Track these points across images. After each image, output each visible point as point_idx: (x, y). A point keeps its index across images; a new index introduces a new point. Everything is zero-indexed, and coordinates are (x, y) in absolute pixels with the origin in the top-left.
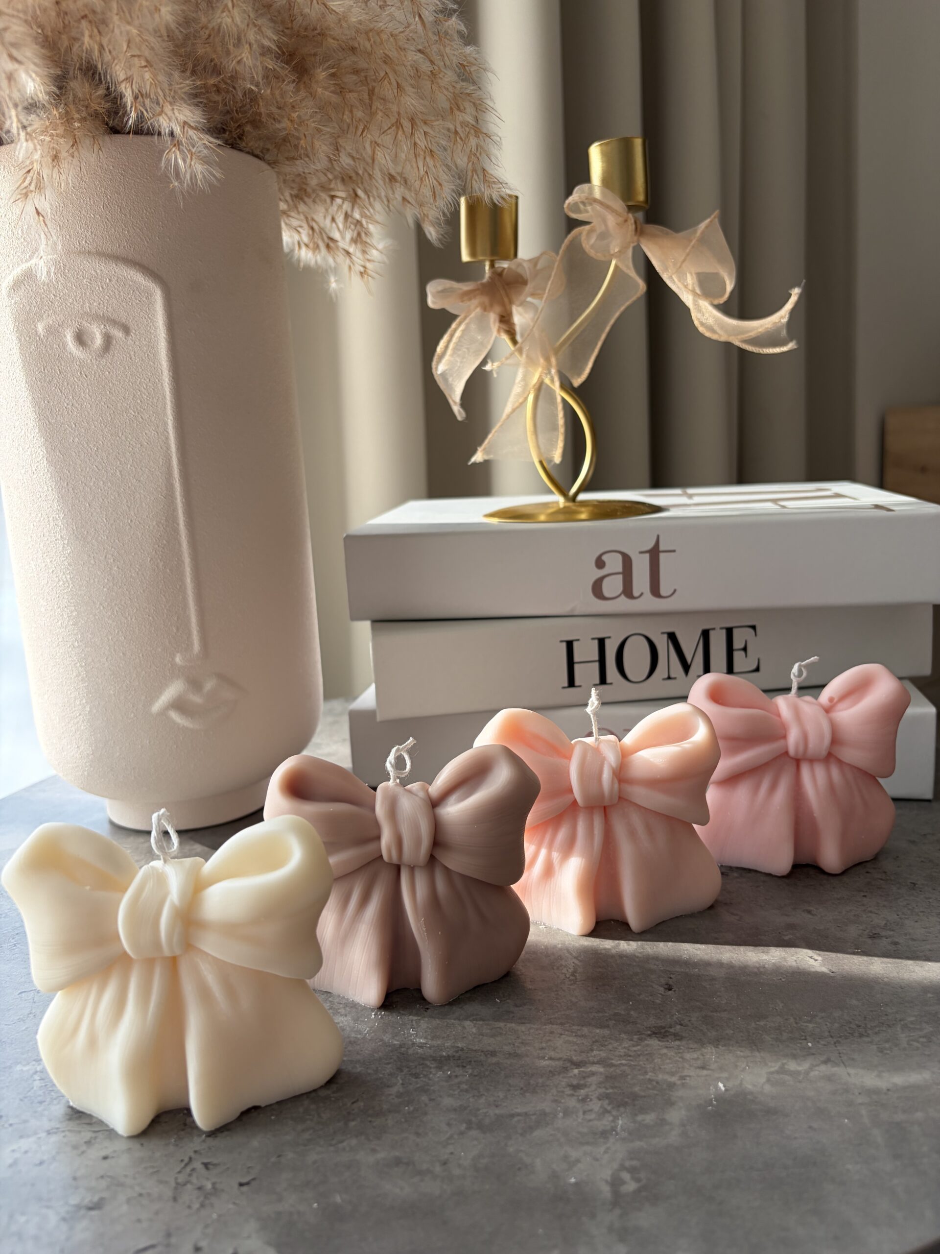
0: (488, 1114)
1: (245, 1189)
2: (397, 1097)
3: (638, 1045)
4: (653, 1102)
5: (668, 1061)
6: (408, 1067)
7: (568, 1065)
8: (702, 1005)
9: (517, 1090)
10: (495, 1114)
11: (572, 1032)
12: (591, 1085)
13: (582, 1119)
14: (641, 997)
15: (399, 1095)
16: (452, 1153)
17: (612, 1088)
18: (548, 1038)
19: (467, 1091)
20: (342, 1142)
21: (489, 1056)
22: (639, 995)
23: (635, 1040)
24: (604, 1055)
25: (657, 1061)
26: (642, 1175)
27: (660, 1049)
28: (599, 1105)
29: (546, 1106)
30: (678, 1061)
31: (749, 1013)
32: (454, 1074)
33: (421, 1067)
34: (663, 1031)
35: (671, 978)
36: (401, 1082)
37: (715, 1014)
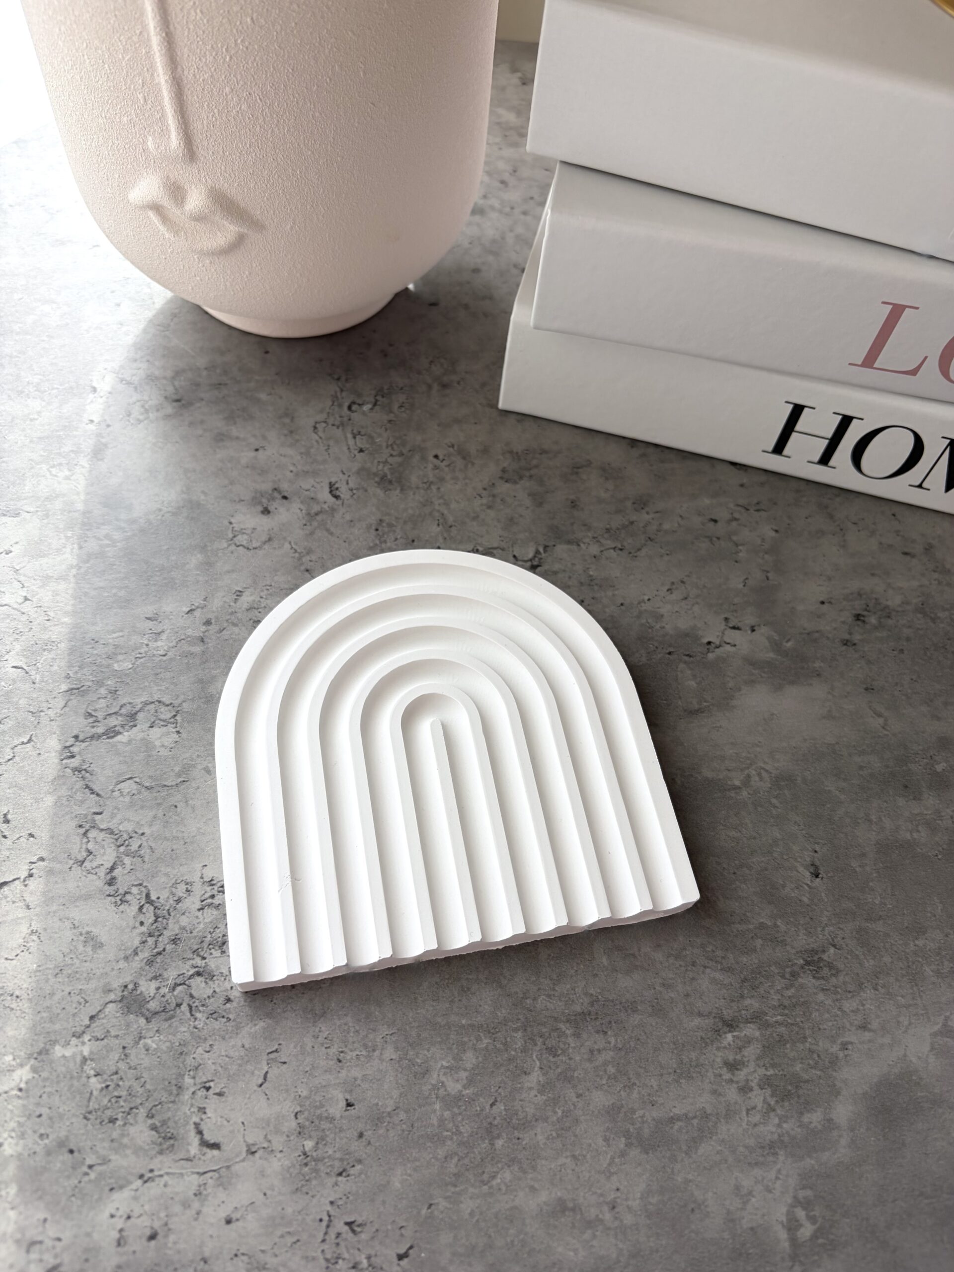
0: (645, 1119)
1: (404, 1262)
2: (541, 1092)
3: (792, 986)
4: (817, 1090)
5: (827, 1016)
6: (541, 1037)
7: (720, 1024)
8: (854, 908)
9: (670, 1074)
10: (654, 1119)
11: (716, 962)
12: (748, 1061)
13: (747, 1124)
14: (787, 890)
15: (542, 1089)
16: (618, 1190)
17: (773, 1066)
18: (691, 975)
19: (615, 1078)
20: (494, 1177)
21: (629, 1011)
22: (784, 886)
23: (787, 976)
24: (757, 1005)
25: (815, 1014)
26: (817, 1212)
27: (815, 994)
28: (762, 1098)
29: (705, 1101)
30: (837, 1016)
31: (906, 924)
32: (596, 1047)
33: (556, 1034)
34: (816, 958)
35: (816, 852)
36: (538, 1063)
37: (869, 925)
